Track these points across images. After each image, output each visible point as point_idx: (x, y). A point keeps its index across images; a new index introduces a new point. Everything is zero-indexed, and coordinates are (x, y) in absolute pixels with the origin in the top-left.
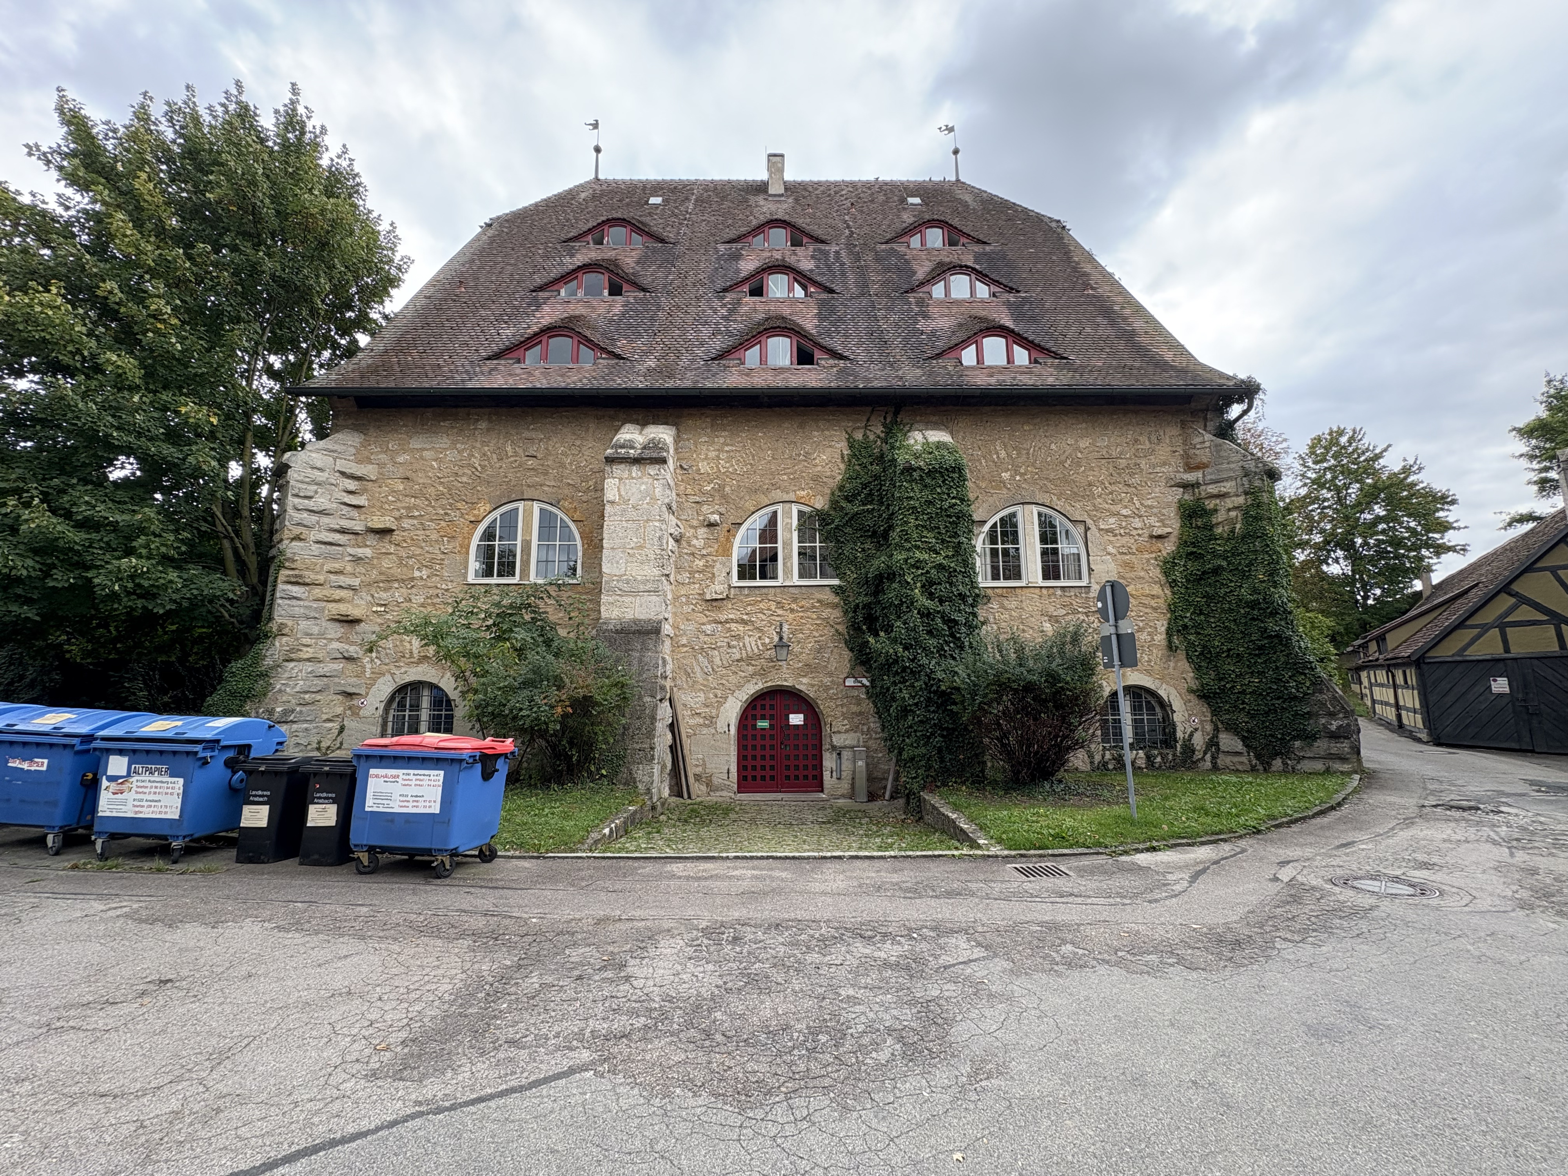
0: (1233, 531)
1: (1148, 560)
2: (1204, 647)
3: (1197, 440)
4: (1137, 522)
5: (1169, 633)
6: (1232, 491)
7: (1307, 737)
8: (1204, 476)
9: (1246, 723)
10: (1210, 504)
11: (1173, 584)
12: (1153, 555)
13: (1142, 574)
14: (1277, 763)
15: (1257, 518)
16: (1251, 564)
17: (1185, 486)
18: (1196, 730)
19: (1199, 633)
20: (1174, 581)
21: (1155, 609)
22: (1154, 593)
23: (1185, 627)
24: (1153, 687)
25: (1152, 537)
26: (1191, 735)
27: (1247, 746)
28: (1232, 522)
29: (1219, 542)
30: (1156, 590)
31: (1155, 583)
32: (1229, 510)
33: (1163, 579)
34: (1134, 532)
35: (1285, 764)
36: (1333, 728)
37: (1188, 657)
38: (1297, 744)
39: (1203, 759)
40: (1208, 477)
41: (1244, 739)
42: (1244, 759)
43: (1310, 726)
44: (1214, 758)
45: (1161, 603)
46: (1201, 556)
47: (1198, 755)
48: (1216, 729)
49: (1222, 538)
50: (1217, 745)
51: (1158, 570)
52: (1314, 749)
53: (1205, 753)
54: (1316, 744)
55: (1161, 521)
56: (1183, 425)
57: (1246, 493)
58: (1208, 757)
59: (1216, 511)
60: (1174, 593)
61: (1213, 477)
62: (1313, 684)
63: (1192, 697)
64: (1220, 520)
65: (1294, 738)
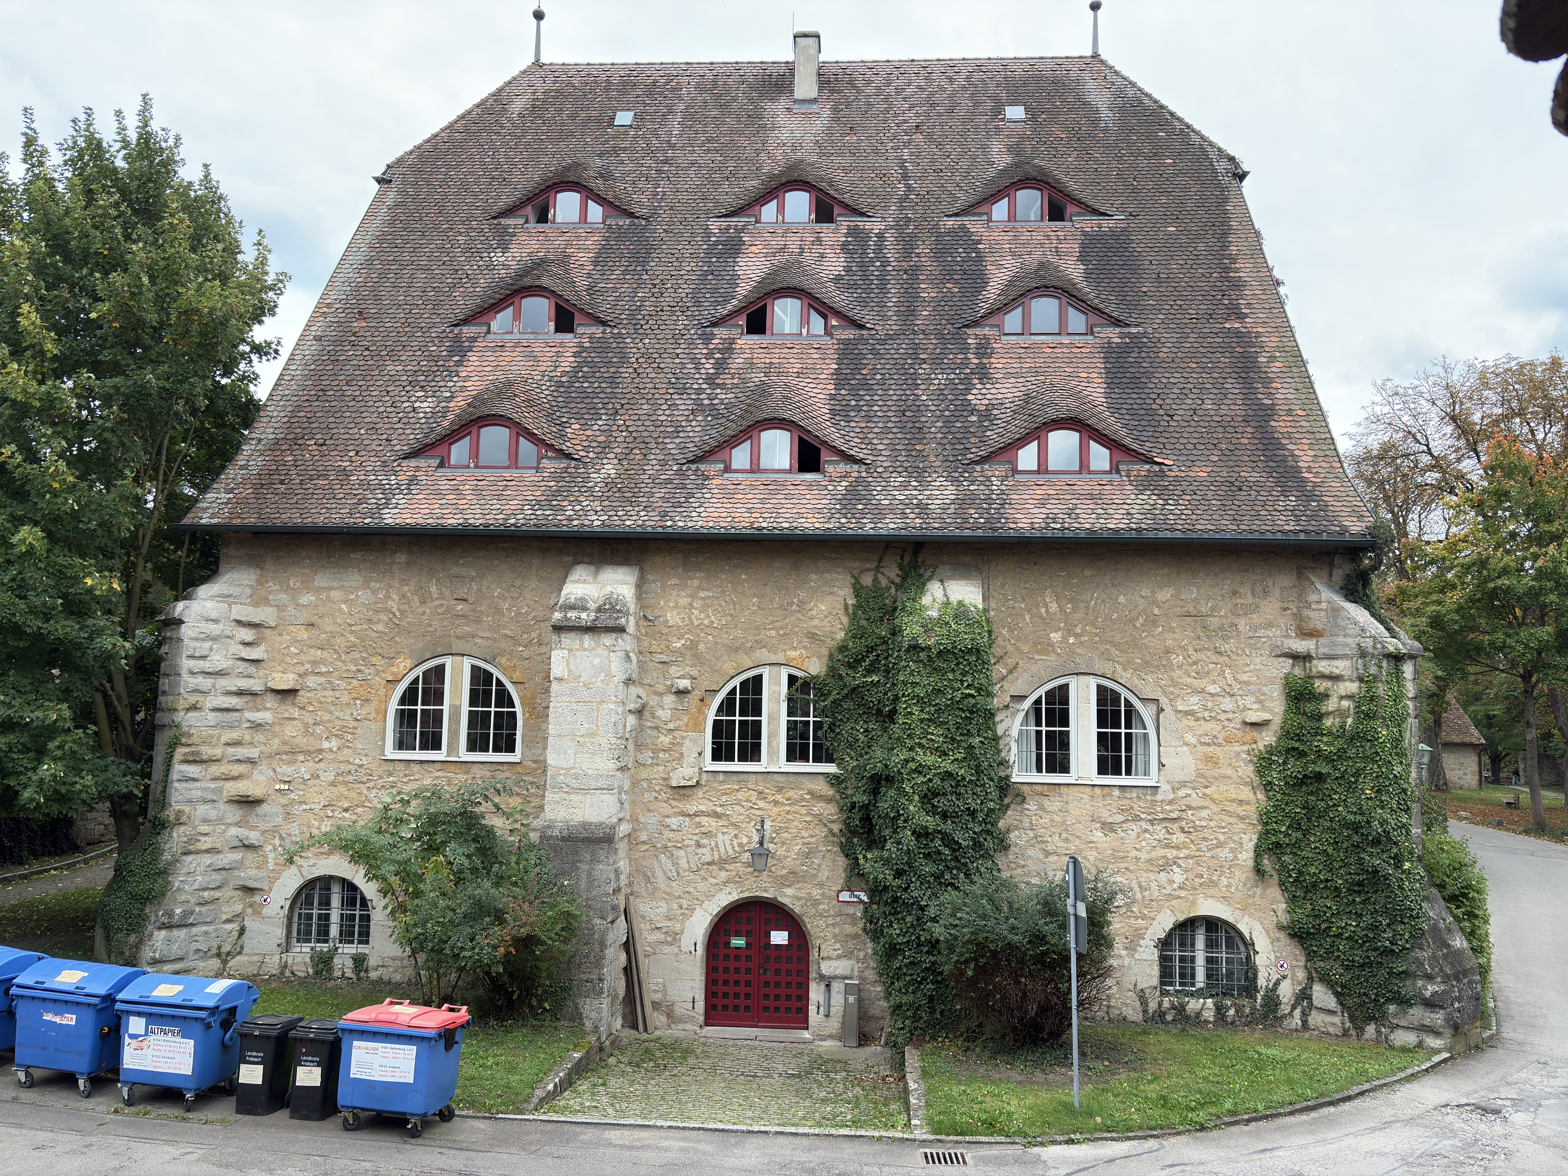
0: (1342, 727)
1: (1238, 754)
2: (1300, 873)
3: (1313, 597)
4: (1227, 704)
5: (1258, 853)
6: (1347, 673)
7: (1402, 1002)
8: (1317, 648)
9: (1341, 975)
10: (1320, 686)
11: (1268, 786)
12: (1246, 748)
13: (1229, 771)
14: (1371, 1030)
15: (1369, 716)
16: (1357, 774)
17: (1296, 657)
18: (1284, 977)
19: (1296, 854)
20: (1270, 783)
21: (1242, 818)
22: (1242, 797)
23: (1278, 845)
24: (1231, 920)
25: (1245, 723)
26: (1277, 983)
27: (1341, 1004)
28: (1342, 713)
29: (1325, 739)
30: (1246, 793)
31: (1246, 784)
32: (1342, 698)
33: (1256, 780)
34: (1223, 716)
35: (1379, 1032)
36: (1428, 994)
37: (1281, 884)
38: (1392, 1008)
39: (1291, 1014)
40: (1322, 650)
41: (1337, 995)
42: (1337, 1020)
43: (1407, 988)
44: (1304, 1015)
45: (1252, 811)
46: (1302, 754)
47: (1285, 1009)
48: (1310, 978)
49: (1330, 733)
50: (1309, 998)
51: (1251, 768)
52: (1408, 1017)
53: (1294, 1008)
54: (1411, 1011)
55: (1260, 702)
56: (1300, 574)
57: (1361, 680)
58: (1297, 1012)
59: (1327, 696)
60: (1269, 799)
61: (1326, 651)
62: (1412, 936)
63: (1282, 935)
64: (1330, 709)
65: (1389, 1001)
